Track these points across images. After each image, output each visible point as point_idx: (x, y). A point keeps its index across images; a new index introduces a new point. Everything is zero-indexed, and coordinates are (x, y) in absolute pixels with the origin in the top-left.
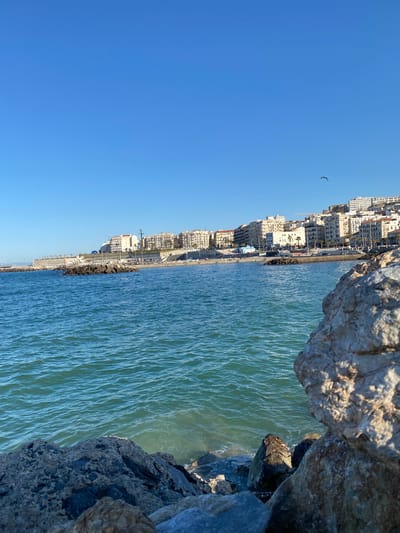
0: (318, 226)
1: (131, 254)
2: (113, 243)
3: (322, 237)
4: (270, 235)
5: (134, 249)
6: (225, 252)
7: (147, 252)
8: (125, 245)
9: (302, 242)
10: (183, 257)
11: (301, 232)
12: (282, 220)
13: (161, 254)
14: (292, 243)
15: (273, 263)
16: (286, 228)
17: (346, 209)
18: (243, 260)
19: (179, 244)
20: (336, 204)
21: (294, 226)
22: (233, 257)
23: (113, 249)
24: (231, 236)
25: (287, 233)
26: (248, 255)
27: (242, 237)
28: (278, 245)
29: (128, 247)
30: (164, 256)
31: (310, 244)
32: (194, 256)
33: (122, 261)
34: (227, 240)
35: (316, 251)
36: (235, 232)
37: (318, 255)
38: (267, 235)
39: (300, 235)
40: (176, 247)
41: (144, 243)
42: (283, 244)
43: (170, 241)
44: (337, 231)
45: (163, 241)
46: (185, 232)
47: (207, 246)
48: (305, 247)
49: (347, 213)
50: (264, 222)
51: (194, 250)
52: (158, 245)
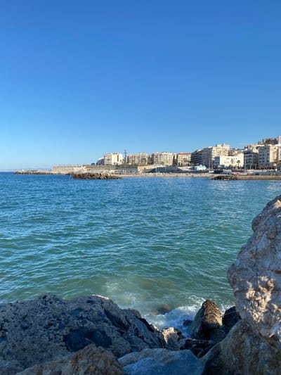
0: (254, 153)
1: (117, 167)
2: (106, 158)
3: (256, 162)
4: (218, 158)
5: (120, 163)
6: (184, 169)
7: (129, 166)
8: (114, 160)
9: (241, 164)
10: (153, 171)
11: (241, 157)
12: (227, 147)
13: (139, 168)
14: (234, 165)
15: (219, 178)
16: (230, 154)
17: (275, 142)
18: (195, 175)
19: (151, 161)
20: (268, 138)
21: (236, 152)
22: (190, 172)
23: (106, 162)
24: (189, 158)
25: (230, 157)
26: (200, 172)
27: (197, 158)
28: (223, 166)
29: (116, 161)
30: (140, 169)
31: (247, 166)
32: (161, 170)
33: (112, 171)
34: (185, 160)
35: (251, 171)
36: (192, 154)
37: (252, 175)
38: (216, 158)
39: (240, 159)
40: (149, 164)
41: (127, 160)
42: (227, 165)
43: (145, 159)
44: (268, 158)
45: (140, 159)
46: (156, 153)
47: (171, 164)
48: (243, 168)
49: (276, 145)
50: (214, 149)
51: (162, 166)
52: (136, 161)
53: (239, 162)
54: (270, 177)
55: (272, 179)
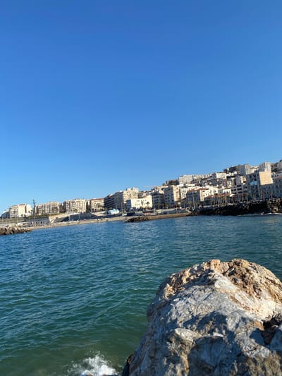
0: (160, 194)
1: (26, 219)
2: (12, 210)
3: (163, 202)
4: (129, 201)
5: (28, 215)
6: (98, 214)
7: (39, 216)
8: (21, 212)
9: (151, 205)
10: (66, 219)
11: (149, 199)
12: (137, 191)
13: (50, 217)
14: (144, 206)
15: (132, 221)
16: (140, 196)
17: (177, 183)
18: (109, 220)
19: (63, 209)
21: (145, 194)
22: (104, 217)
23: (12, 215)
24: (102, 203)
25: (140, 199)
26: (115, 216)
27: (110, 203)
28: (134, 208)
29: (24, 213)
30: (52, 219)
31: (156, 206)
32: (75, 218)
33: (19, 224)
34: (99, 206)
35: (160, 211)
36: (105, 199)
37: (161, 214)
38: (127, 201)
39: (148, 201)
40: (61, 212)
41: (36, 210)
42: (138, 207)
43: (56, 208)
44: (173, 197)
45: (51, 208)
46: (68, 201)
47: (85, 211)
48: (152, 209)
49: (178, 186)
50: (125, 192)
51: (75, 214)
52: (47, 212)
53: (148, 203)
54: (177, 214)
55: (178, 217)
